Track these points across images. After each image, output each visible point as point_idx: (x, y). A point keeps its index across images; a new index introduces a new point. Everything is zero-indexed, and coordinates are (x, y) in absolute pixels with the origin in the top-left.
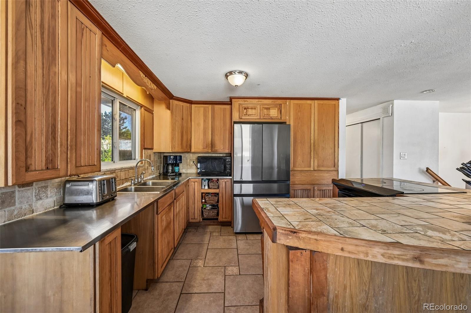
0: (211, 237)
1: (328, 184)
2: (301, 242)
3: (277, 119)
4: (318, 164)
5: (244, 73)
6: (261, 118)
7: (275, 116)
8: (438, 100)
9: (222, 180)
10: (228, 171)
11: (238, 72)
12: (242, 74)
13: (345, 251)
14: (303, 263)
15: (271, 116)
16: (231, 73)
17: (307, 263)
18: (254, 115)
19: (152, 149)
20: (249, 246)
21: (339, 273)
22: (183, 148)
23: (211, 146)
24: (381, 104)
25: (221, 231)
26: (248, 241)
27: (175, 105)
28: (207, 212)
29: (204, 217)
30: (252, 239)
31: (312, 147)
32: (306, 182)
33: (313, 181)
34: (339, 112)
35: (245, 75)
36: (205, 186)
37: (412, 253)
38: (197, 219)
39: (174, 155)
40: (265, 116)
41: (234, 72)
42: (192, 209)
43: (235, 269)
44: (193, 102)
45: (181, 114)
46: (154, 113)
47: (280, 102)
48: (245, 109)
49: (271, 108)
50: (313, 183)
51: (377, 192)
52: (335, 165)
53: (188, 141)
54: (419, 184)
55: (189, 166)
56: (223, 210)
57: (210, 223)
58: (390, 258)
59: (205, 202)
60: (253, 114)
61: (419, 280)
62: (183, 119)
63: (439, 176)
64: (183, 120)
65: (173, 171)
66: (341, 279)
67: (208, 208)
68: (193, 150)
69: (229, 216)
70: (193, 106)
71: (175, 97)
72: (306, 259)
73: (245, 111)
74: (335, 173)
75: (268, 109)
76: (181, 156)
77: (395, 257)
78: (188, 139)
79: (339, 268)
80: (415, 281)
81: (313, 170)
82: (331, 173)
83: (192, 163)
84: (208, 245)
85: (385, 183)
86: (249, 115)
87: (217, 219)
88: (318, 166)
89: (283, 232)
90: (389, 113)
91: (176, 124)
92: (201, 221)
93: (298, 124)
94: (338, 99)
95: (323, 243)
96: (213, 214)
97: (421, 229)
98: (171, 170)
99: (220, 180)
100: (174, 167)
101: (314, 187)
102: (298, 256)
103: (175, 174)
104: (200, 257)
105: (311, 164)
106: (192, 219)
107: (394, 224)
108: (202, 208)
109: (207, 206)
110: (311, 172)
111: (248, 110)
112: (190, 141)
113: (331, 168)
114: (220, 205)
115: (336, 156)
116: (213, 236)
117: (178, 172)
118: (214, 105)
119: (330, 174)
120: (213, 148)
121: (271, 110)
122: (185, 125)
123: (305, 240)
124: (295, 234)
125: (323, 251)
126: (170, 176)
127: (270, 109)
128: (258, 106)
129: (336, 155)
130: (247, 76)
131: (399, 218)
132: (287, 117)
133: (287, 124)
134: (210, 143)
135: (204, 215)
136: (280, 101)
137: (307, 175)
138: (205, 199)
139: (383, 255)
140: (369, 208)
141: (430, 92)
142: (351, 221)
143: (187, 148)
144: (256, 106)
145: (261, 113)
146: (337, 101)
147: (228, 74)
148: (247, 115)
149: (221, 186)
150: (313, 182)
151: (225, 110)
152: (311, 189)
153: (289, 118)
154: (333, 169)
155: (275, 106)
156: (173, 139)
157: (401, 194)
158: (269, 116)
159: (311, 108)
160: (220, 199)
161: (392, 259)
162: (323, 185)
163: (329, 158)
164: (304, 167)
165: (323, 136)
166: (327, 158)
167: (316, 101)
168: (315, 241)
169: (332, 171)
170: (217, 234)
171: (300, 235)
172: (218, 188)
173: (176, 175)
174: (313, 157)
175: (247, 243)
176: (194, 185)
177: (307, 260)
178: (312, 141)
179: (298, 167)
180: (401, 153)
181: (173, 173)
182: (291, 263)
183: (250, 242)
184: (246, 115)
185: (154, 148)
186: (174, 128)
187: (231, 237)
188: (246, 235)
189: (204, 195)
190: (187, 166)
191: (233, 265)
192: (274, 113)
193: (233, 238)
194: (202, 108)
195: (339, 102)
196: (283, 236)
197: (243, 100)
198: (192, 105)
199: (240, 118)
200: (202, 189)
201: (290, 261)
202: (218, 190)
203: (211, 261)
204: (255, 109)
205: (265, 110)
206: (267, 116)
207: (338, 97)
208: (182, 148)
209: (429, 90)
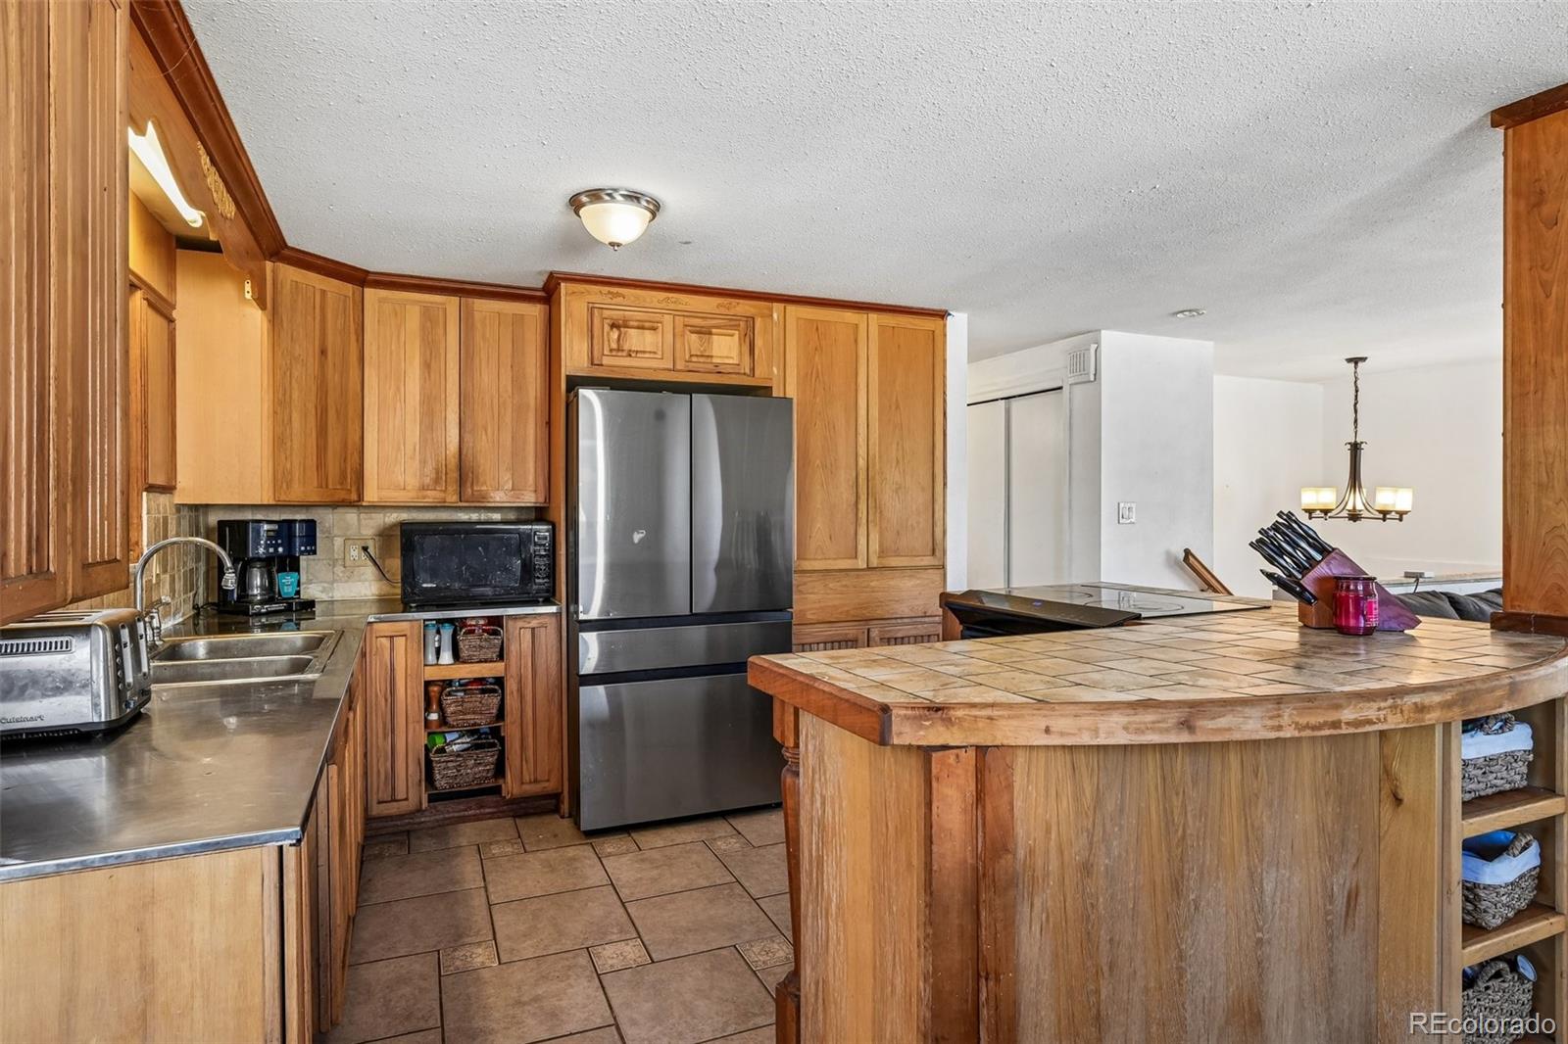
0: (488, 864)
1: (913, 615)
2: (955, 729)
3: (738, 373)
4: (881, 545)
5: (648, 201)
6: (678, 367)
7: (731, 361)
8: (1211, 340)
9: (520, 624)
10: (541, 581)
11: (622, 195)
12: (639, 202)
13: (1054, 732)
14: (962, 781)
15: (715, 360)
16: (595, 195)
17: (970, 780)
18: (650, 352)
19: (168, 489)
20: (657, 867)
21: (1034, 795)
22: (327, 487)
23: (456, 475)
24: (1066, 337)
25: (519, 837)
26: (647, 854)
27: (288, 287)
28: (450, 764)
29: (436, 789)
30: (660, 843)
31: (860, 480)
32: (841, 613)
33: (866, 608)
34: (945, 361)
35: (651, 207)
36: (438, 651)
37: (1176, 714)
38: (406, 799)
39: (276, 517)
40: (694, 359)
41: (609, 195)
42: (382, 760)
43: (628, 948)
44: (371, 277)
45: (317, 327)
46: (175, 314)
47: (747, 308)
48: (613, 326)
49: (714, 331)
50: (867, 614)
51: (1077, 620)
52: (936, 548)
53: (346, 453)
54: (1171, 593)
55: (339, 569)
56: (523, 747)
57: (462, 814)
58: (1139, 731)
59: (443, 720)
60: (648, 350)
61: (1184, 792)
62: (323, 352)
63: (1214, 574)
64: (326, 357)
65: (271, 594)
66: (1040, 810)
67: (455, 748)
68: (371, 495)
69: (550, 772)
70: (369, 292)
71: (293, 249)
72: (967, 771)
73: (615, 334)
74: (935, 575)
75: (705, 332)
76: (311, 525)
77: (1147, 729)
78: (350, 442)
79: (1036, 784)
80: (1177, 794)
81: (865, 566)
82: (924, 575)
83: (355, 552)
84: (486, 891)
85: (1091, 596)
86: (630, 351)
87: (497, 790)
88: (882, 553)
89: (909, 712)
90: (1086, 370)
91: (296, 374)
92: (425, 805)
93: (814, 397)
94: (942, 315)
95: (1004, 723)
96: (478, 768)
97: (1186, 677)
98: (262, 587)
99: (510, 623)
100: (278, 572)
101: (869, 630)
102: (950, 765)
103: (281, 606)
104: (468, 936)
105: (859, 547)
106: (379, 803)
107: (1136, 676)
108: (427, 750)
109: (450, 737)
110: (858, 577)
111: (625, 334)
112: (356, 456)
113: (922, 560)
114: (511, 730)
115: (936, 516)
116: (493, 857)
117: (293, 595)
118: (470, 300)
119: (918, 582)
120: (469, 484)
121: (715, 337)
122: (333, 378)
123: (964, 724)
124: (940, 713)
125: (1005, 742)
126: (259, 614)
127: (710, 333)
128: (668, 319)
129: (938, 514)
130: (655, 208)
131: (1141, 664)
132: (775, 370)
133: (774, 395)
134: (453, 462)
135: (438, 777)
136: (751, 306)
137: (846, 586)
138: (441, 710)
139: (1125, 728)
140: (1073, 651)
141: (1194, 316)
142: (1048, 679)
143: (342, 484)
144: (657, 317)
145: (678, 346)
146: (939, 322)
147: (584, 199)
148: (623, 350)
149: (513, 649)
150: (864, 612)
151: (518, 320)
152: (860, 637)
153: (782, 374)
154: (928, 561)
155: (732, 323)
156: (279, 442)
157: (1135, 619)
158: (709, 360)
159: (856, 341)
160: (511, 702)
161: (1143, 732)
162: (899, 621)
163: (915, 525)
164: (835, 559)
165: (898, 444)
166: (909, 523)
167: (874, 316)
168: (988, 721)
169: (925, 568)
170: (509, 849)
171: (952, 712)
172: (501, 657)
173: (289, 609)
174: (865, 521)
175: (643, 860)
176: (392, 649)
177: (969, 774)
178: (862, 463)
179: (815, 559)
180: (1122, 505)
181: (271, 600)
182: (934, 784)
183: (655, 854)
184: (618, 350)
185: (178, 486)
186: (284, 395)
187: (571, 852)
188: (633, 835)
189: (435, 693)
190: (334, 567)
191: (615, 937)
192: (726, 349)
193: (583, 852)
194: (417, 309)
195: (945, 326)
196: (908, 724)
197: (606, 289)
198: (366, 290)
199: (592, 364)
200: (425, 665)
201: (934, 780)
202: (501, 665)
203: (525, 941)
204: (654, 329)
205: (694, 336)
206: (701, 360)
207: (943, 308)
208: (323, 483)
209: (1190, 311)
